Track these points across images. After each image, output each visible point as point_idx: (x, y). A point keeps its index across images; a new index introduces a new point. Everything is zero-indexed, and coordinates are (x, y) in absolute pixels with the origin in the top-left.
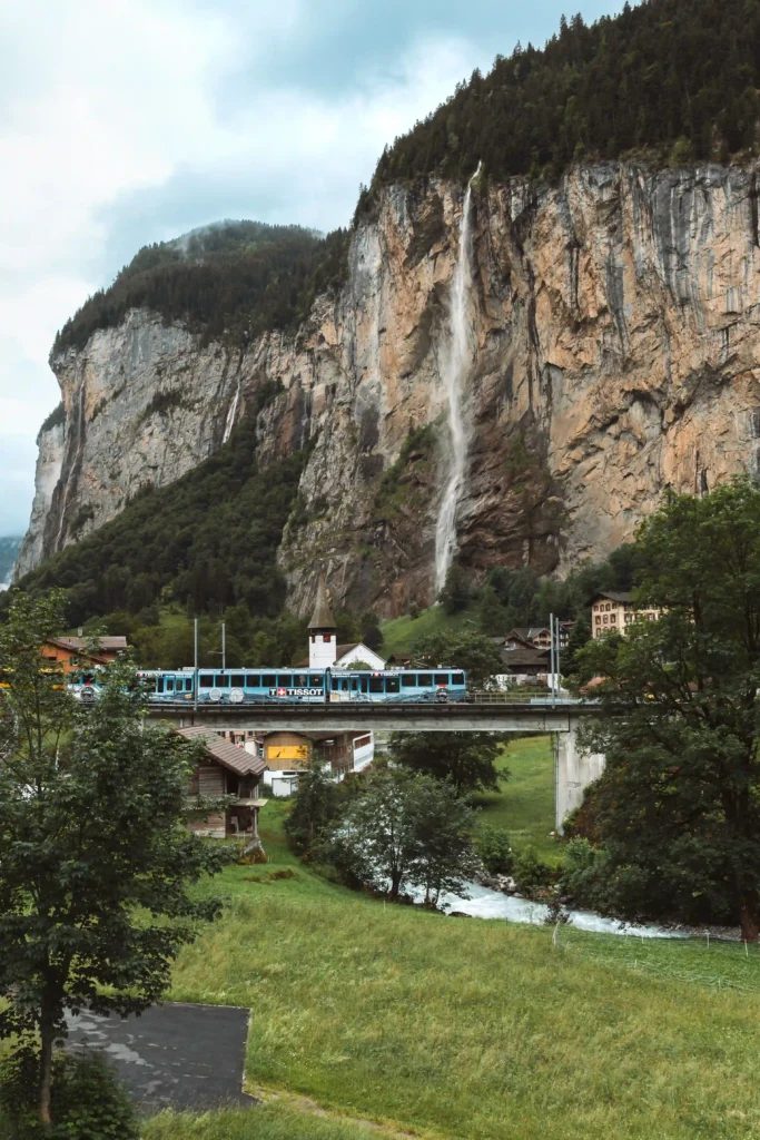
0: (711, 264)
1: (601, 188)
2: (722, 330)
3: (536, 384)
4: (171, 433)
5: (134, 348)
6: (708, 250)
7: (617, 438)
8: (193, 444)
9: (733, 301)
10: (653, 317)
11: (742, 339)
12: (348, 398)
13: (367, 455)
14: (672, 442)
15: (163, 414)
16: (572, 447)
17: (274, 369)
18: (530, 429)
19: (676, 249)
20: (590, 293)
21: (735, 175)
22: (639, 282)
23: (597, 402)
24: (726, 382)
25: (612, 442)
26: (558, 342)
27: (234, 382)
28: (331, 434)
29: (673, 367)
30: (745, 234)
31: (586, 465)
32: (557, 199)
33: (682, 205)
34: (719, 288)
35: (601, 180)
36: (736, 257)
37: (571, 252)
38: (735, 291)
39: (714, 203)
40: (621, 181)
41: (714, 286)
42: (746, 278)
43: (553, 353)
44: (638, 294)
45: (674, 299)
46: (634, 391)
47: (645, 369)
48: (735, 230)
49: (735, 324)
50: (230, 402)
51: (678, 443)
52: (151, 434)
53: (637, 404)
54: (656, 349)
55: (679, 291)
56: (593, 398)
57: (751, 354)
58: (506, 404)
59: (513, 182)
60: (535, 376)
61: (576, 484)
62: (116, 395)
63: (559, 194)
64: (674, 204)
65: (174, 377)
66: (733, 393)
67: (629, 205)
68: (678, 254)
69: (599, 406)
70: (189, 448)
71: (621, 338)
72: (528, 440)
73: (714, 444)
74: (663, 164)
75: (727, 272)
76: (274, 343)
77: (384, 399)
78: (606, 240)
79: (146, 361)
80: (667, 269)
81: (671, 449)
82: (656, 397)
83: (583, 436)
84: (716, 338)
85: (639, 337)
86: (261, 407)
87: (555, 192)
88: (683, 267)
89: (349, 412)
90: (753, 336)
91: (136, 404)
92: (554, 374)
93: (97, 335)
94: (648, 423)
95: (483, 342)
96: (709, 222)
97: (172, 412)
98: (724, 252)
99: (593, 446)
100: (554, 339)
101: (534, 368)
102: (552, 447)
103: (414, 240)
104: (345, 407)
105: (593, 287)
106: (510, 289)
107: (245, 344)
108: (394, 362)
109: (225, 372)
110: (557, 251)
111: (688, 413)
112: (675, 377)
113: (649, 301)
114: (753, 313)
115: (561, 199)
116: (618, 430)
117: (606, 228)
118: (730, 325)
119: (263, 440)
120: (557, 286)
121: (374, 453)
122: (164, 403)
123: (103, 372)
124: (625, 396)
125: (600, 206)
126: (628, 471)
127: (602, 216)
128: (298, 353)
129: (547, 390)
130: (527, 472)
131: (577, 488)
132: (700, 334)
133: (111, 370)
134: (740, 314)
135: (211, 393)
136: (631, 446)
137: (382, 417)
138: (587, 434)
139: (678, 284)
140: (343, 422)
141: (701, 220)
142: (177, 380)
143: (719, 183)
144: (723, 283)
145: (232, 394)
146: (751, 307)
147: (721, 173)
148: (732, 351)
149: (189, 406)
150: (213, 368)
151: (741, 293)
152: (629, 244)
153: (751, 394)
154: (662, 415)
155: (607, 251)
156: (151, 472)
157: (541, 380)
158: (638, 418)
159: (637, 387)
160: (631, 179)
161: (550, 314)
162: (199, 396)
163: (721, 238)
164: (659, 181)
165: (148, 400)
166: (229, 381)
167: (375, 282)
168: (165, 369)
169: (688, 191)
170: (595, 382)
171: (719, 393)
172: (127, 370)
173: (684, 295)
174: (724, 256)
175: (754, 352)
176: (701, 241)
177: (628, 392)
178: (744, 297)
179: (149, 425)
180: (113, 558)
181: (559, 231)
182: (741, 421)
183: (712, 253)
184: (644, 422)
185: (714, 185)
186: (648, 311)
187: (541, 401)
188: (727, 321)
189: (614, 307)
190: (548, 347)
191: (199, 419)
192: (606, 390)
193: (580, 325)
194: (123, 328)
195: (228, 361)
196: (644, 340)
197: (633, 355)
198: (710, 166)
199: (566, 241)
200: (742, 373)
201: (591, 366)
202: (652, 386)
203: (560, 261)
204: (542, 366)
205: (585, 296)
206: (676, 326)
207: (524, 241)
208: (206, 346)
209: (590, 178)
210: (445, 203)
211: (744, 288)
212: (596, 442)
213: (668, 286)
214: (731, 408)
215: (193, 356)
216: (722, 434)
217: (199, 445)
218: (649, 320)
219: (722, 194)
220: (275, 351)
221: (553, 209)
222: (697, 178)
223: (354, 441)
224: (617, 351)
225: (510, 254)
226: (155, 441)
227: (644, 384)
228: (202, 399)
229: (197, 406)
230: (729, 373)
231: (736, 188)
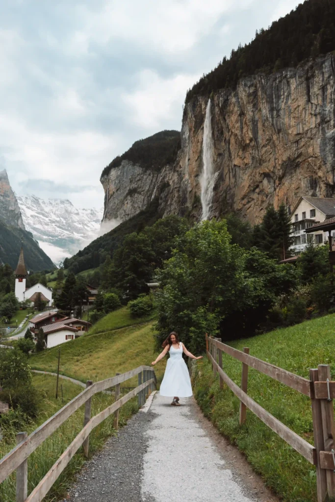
0: (290, 113)
1: (249, 87)
2: (295, 142)
3: (231, 174)
4: (134, 203)
5: (123, 174)
6: (289, 107)
7: (259, 194)
8: (140, 206)
9: (299, 128)
10: (269, 140)
11: (304, 145)
12: (178, 186)
13: (183, 207)
14: (277, 194)
15: (131, 196)
16: (243, 199)
17: (167, 179)
18: (229, 192)
19: (275, 108)
20: (246, 133)
21: (300, 71)
22: (264, 125)
23: (251, 179)
24: (298, 165)
25: (257, 196)
26: (238, 155)
27: (155, 184)
28: (173, 199)
29: (277, 161)
30: (304, 97)
31: (247, 206)
32: (235, 96)
33: (278, 89)
34: (294, 123)
35: (249, 84)
36: (301, 108)
37: (241, 117)
38: (301, 124)
39: (291, 85)
40: (256, 83)
41: (291, 123)
42: (305, 117)
43: (236, 160)
44: (264, 130)
45: (275, 130)
46: (264, 173)
47: (267, 163)
48: (300, 97)
49: (301, 139)
50: (153, 191)
51: (280, 194)
52: (127, 203)
53: (265, 179)
54: (271, 153)
55: (277, 126)
56: (250, 178)
57: (308, 152)
58: (221, 183)
59: (220, 92)
60: (231, 171)
61: (243, 214)
62: (117, 190)
63: (236, 93)
64: (275, 88)
65: (135, 183)
66: (301, 170)
67: (260, 93)
68: (276, 110)
69: (252, 181)
70: (139, 207)
71: (258, 150)
72: (228, 197)
73: (293, 194)
74: (271, 72)
75: (297, 116)
76: (167, 169)
77: (189, 185)
78: (252, 110)
79: (127, 178)
80: (272, 118)
81: (277, 197)
82: (272, 175)
83: (246, 194)
84: (293, 146)
85: (264, 149)
86: (161, 192)
87: (234, 93)
88: (278, 116)
89: (179, 191)
90: (308, 144)
91: (123, 193)
92: (237, 169)
93: (112, 170)
94: (270, 186)
95: (216, 159)
96: (289, 94)
97: (134, 195)
98: (295, 107)
99: (250, 198)
100: (236, 154)
101: (230, 168)
102: (236, 199)
103: (196, 122)
104: (177, 189)
105: (248, 131)
106: (223, 137)
107: (159, 170)
108: (193, 171)
109: (152, 180)
110: (236, 117)
111: (284, 180)
112: (277, 165)
113: (267, 133)
114: (308, 133)
115: (236, 95)
116: (259, 191)
117: (252, 104)
118: (299, 140)
119: (161, 204)
120: (236, 132)
121: (185, 206)
122: (132, 192)
123: (114, 183)
124: (261, 175)
125: (249, 95)
126: (262, 207)
127: (251, 99)
128: (174, 172)
129: (235, 176)
130: (226, 210)
131: (244, 216)
132: (286, 145)
133: (117, 182)
134: (303, 134)
135: (147, 188)
136: (264, 197)
137: (188, 193)
138: (248, 193)
139: (276, 124)
140: (176, 195)
141: (286, 94)
142: (136, 184)
143: (293, 76)
144: (295, 121)
145: (154, 188)
146: (307, 130)
147: (294, 71)
148: (300, 151)
149: (139, 193)
150: (148, 179)
151: (303, 124)
152: (260, 110)
153: (308, 170)
154: (275, 183)
155: (252, 114)
156: (127, 216)
157: (233, 172)
158: (266, 185)
159: (265, 171)
160: (259, 82)
161: (235, 144)
162: (143, 189)
163: (294, 101)
164: (269, 80)
165: (127, 192)
166: (153, 184)
167: (187, 141)
168: (133, 180)
169: (280, 82)
170: (250, 170)
171: (295, 171)
172: (121, 182)
173: (279, 128)
174: (295, 109)
175: (309, 151)
176: (286, 103)
177: (262, 174)
178: (304, 126)
179: (127, 200)
180: (102, 246)
181: (236, 109)
182: (304, 183)
183: (291, 108)
184: (268, 186)
185: (291, 77)
186: (267, 137)
187: (233, 180)
188: (298, 138)
189: (255, 138)
190: (234, 158)
191: (143, 197)
192: (254, 173)
193: (244, 147)
194: (121, 167)
195: (153, 177)
196: (266, 150)
197: (262, 157)
198: (289, 69)
199: (239, 112)
200: (304, 160)
201: (249, 164)
202: (270, 170)
203: (237, 122)
204: (233, 166)
205: (245, 135)
206: (277, 142)
207: (225, 115)
208: (146, 172)
209: (245, 84)
210: (203, 105)
211: (304, 123)
212: (251, 196)
213: (273, 124)
214: (300, 177)
215: (142, 175)
216: (297, 189)
217: (142, 207)
218: (268, 142)
219: (294, 81)
220: (168, 172)
221: (234, 100)
222: (284, 75)
223: (179, 202)
224: (257, 157)
225: (222, 122)
226: (129, 206)
227: (267, 169)
228: (144, 190)
229: (142, 193)
230: (299, 161)
231: (300, 77)
